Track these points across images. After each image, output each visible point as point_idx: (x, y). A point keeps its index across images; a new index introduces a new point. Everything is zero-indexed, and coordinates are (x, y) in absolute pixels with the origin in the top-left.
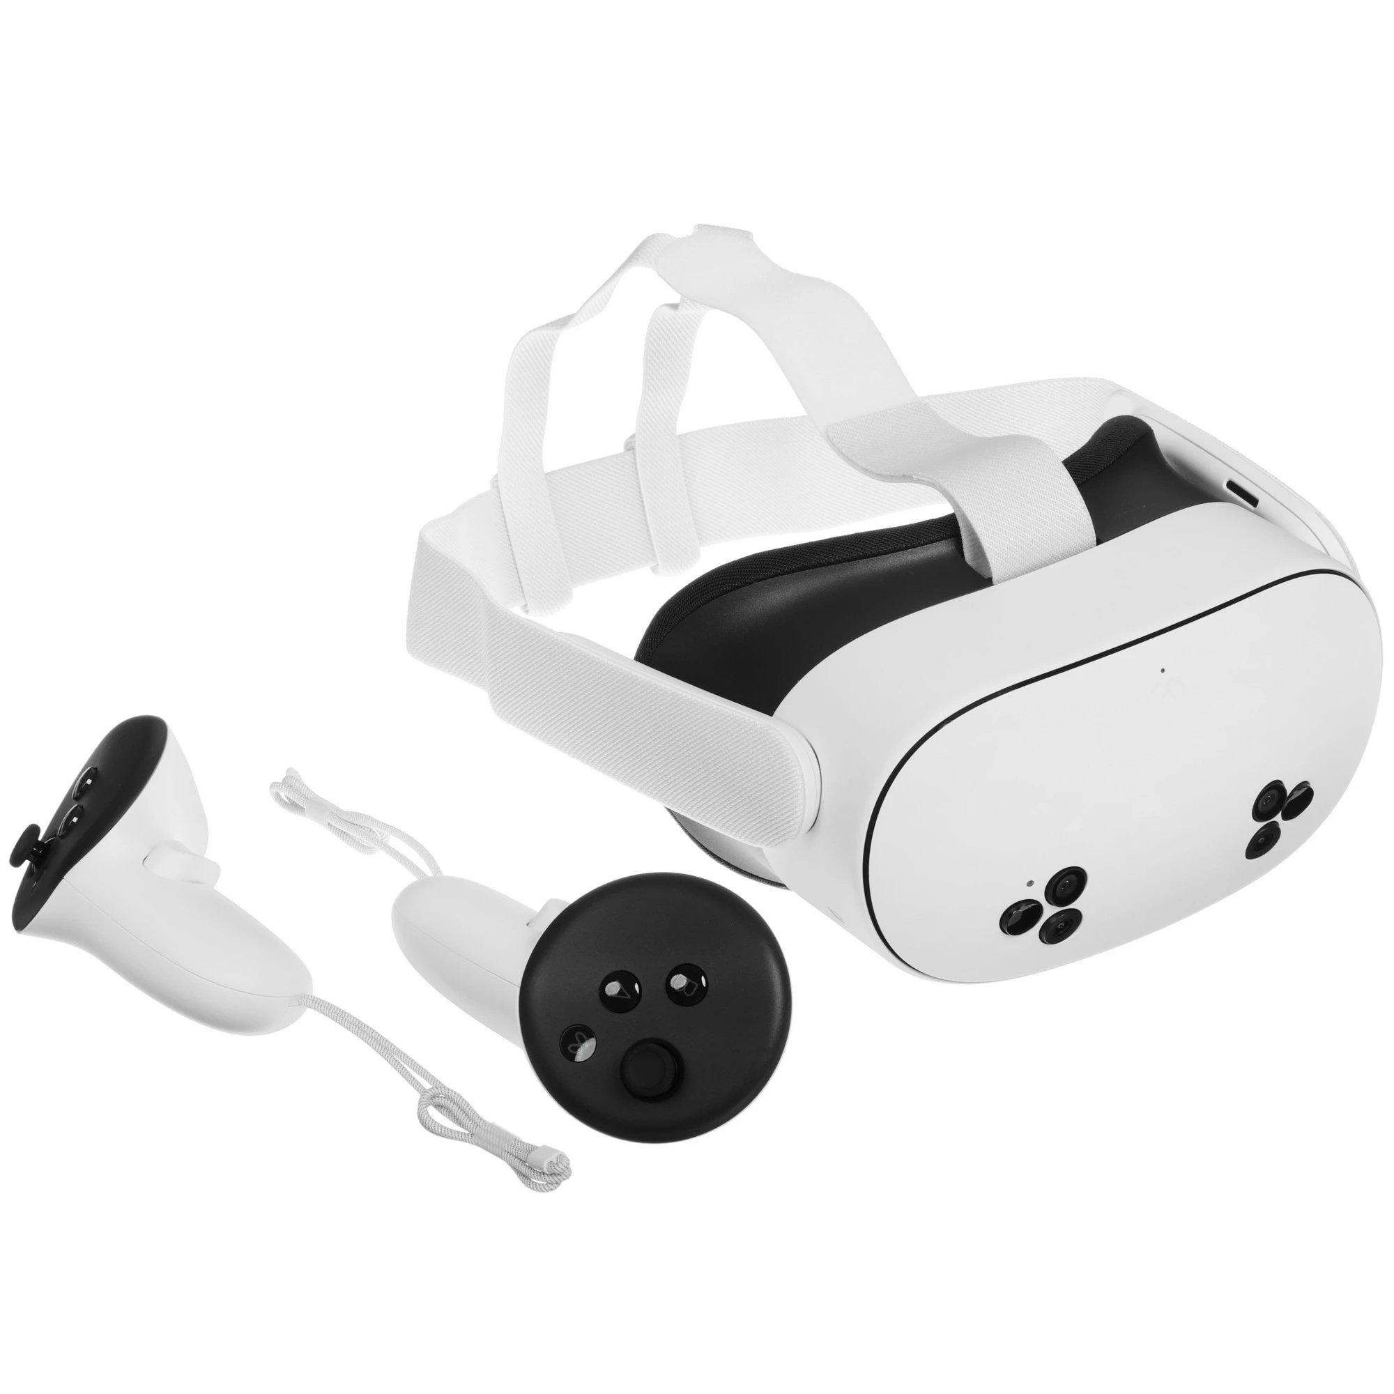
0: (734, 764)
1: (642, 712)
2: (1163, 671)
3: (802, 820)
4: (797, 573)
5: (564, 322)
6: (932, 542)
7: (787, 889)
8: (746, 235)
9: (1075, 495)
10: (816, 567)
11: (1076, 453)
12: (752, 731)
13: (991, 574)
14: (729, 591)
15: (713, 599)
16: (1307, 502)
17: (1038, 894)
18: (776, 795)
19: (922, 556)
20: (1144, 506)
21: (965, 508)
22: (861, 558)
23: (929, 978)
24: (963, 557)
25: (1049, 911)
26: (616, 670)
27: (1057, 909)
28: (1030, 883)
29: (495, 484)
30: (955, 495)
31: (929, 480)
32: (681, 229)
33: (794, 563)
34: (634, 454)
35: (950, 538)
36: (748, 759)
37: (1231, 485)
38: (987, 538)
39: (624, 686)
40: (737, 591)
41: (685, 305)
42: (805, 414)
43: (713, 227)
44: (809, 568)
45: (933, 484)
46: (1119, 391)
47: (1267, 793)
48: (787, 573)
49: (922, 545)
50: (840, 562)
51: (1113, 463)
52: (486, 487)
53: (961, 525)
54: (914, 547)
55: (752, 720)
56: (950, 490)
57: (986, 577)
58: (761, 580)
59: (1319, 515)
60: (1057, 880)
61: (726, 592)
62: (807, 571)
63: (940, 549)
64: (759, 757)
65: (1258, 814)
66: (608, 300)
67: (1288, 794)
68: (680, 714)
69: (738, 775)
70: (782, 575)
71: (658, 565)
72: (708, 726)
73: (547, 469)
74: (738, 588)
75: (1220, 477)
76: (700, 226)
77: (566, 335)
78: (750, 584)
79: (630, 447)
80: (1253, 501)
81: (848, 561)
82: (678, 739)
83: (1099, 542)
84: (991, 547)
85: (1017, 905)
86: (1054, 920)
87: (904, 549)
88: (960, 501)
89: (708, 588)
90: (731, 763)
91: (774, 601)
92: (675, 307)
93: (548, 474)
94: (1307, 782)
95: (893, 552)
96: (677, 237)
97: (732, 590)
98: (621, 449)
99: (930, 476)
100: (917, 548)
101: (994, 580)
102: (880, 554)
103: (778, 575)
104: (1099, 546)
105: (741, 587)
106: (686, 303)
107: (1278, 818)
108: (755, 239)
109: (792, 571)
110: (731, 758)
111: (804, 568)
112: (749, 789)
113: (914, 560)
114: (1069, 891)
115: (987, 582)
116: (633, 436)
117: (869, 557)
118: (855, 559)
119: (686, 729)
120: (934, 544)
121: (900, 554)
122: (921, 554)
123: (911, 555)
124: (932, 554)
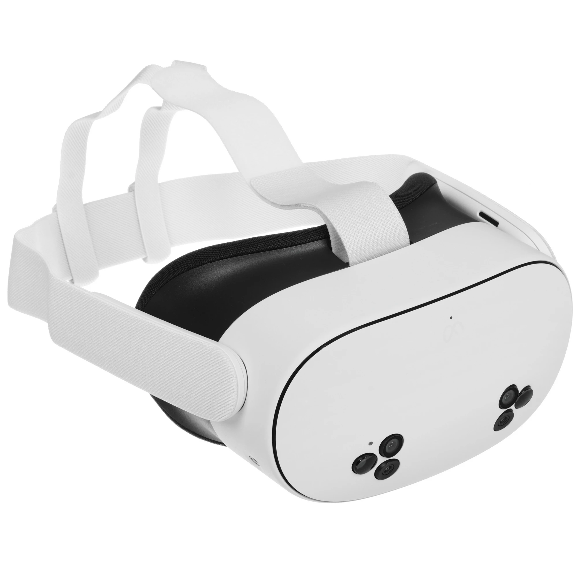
0: (195, 370)
1: (140, 339)
2: (451, 318)
3: (236, 404)
4: (233, 258)
5: (95, 116)
6: (313, 241)
7: (226, 446)
8: (203, 68)
9: (397, 214)
10: (245, 254)
11: (395, 192)
12: (206, 350)
13: (348, 259)
14: (193, 268)
15: (183, 272)
16: (528, 224)
17: (375, 450)
18: (220, 388)
19: (307, 249)
20: (436, 223)
21: (332, 221)
22: (271, 249)
23: (308, 499)
24: (332, 250)
25: (381, 460)
26: (125, 314)
27: (386, 459)
28: (371, 443)
29: (55, 209)
30: (326, 214)
31: (311, 206)
32: (166, 63)
33: (232, 251)
34: (134, 194)
35: (324, 239)
36: (204, 367)
37: (482, 214)
38: (345, 238)
39: (129, 323)
40: (197, 268)
41: (165, 107)
42: (237, 171)
43: (183, 62)
44: (240, 255)
45: (313, 208)
46: (413, 162)
47: (508, 392)
48: (227, 258)
49: (307, 243)
50: (259, 252)
51: (417, 198)
52: (50, 212)
53: (330, 231)
54: (303, 243)
55: (207, 344)
56: (323, 211)
57: (345, 262)
58: (212, 262)
59: (535, 231)
60: (386, 442)
61: (190, 269)
62: (239, 257)
63: (317, 245)
64: (211, 366)
65: (502, 405)
66: (121, 103)
67: (519, 392)
68: (163, 340)
69: (198, 376)
70: (225, 259)
71: (147, 257)
72: (180, 347)
73: (84, 202)
74: (198, 266)
75: (475, 209)
76: (176, 62)
77: (96, 123)
78: (205, 264)
79: (131, 189)
80: (495, 223)
81: (264, 251)
82: (161, 355)
83: (411, 243)
84: (348, 243)
85: (363, 456)
86: (384, 465)
87: (296, 245)
88: (329, 217)
89: (180, 266)
90: (193, 370)
91: (220, 274)
92: (159, 108)
93: (85, 205)
94: (529, 386)
95: (290, 246)
96: (163, 67)
97: (194, 268)
98: (126, 191)
99: (311, 203)
100: (305, 245)
101: (350, 263)
102: (282, 247)
103: (222, 259)
104: (411, 245)
105: (200, 265)
106: (166, 106)
107: (513, 407)
108: (209, 70)
109: (231, 257)
110: (194, 366)
111: (238, 255)
112: (204, 385)
113: (303, 251)
114: (393, 449)
115: (347, 265)
116: (134, 184)
117: (276, 249)
118: (268, 250)
119: (166, 349)
120: (314, 242)
121: (294, 247)
122: (307, 248)
123: (301, 248)
124: (313, 248)
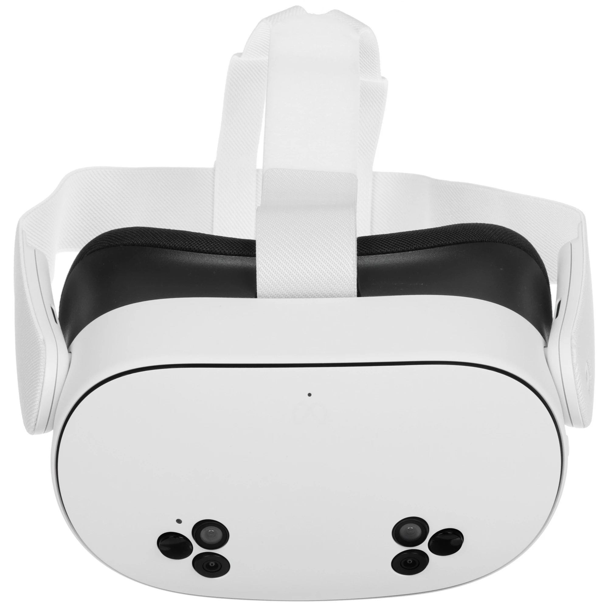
17: (186, 531)
25: (198, 549)
27: (205, 550)
35: (249, 257)
60: (201, 526)
83: (358, 295)
86: (204, 558)
101: (258, 294)
107: (423, 548)
114: (215, 540)
120: (241, 257)
121: (214, 256)
122: (229, 261)
123: (221, 259)
124: (237, 264)
